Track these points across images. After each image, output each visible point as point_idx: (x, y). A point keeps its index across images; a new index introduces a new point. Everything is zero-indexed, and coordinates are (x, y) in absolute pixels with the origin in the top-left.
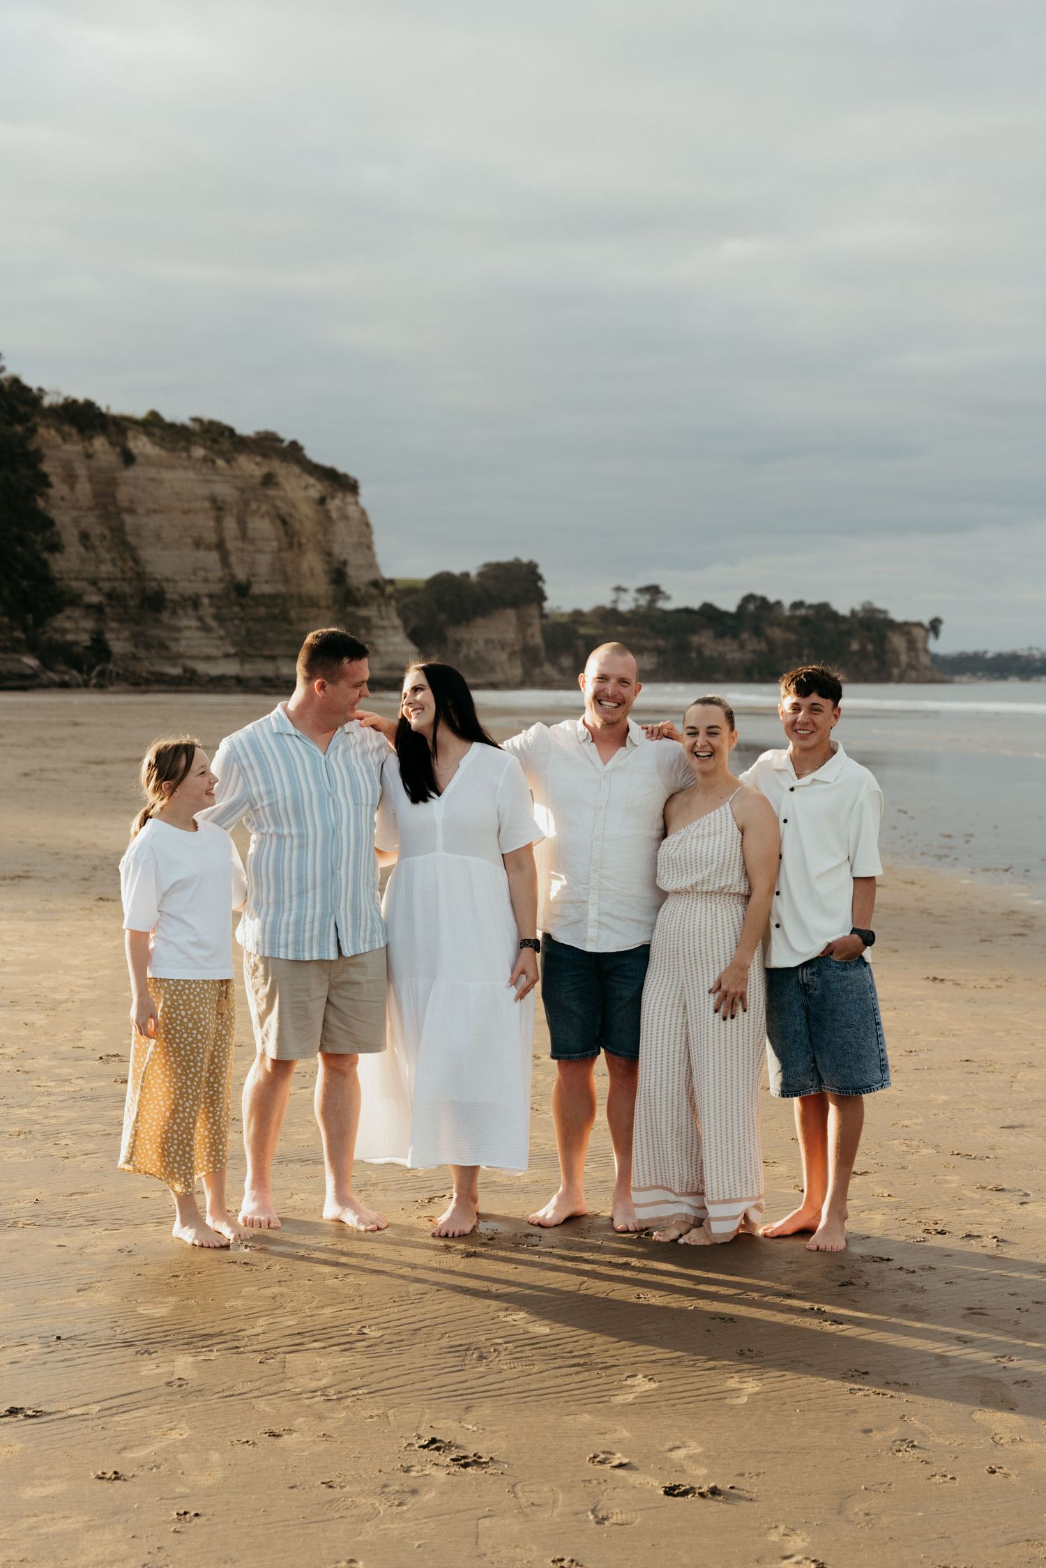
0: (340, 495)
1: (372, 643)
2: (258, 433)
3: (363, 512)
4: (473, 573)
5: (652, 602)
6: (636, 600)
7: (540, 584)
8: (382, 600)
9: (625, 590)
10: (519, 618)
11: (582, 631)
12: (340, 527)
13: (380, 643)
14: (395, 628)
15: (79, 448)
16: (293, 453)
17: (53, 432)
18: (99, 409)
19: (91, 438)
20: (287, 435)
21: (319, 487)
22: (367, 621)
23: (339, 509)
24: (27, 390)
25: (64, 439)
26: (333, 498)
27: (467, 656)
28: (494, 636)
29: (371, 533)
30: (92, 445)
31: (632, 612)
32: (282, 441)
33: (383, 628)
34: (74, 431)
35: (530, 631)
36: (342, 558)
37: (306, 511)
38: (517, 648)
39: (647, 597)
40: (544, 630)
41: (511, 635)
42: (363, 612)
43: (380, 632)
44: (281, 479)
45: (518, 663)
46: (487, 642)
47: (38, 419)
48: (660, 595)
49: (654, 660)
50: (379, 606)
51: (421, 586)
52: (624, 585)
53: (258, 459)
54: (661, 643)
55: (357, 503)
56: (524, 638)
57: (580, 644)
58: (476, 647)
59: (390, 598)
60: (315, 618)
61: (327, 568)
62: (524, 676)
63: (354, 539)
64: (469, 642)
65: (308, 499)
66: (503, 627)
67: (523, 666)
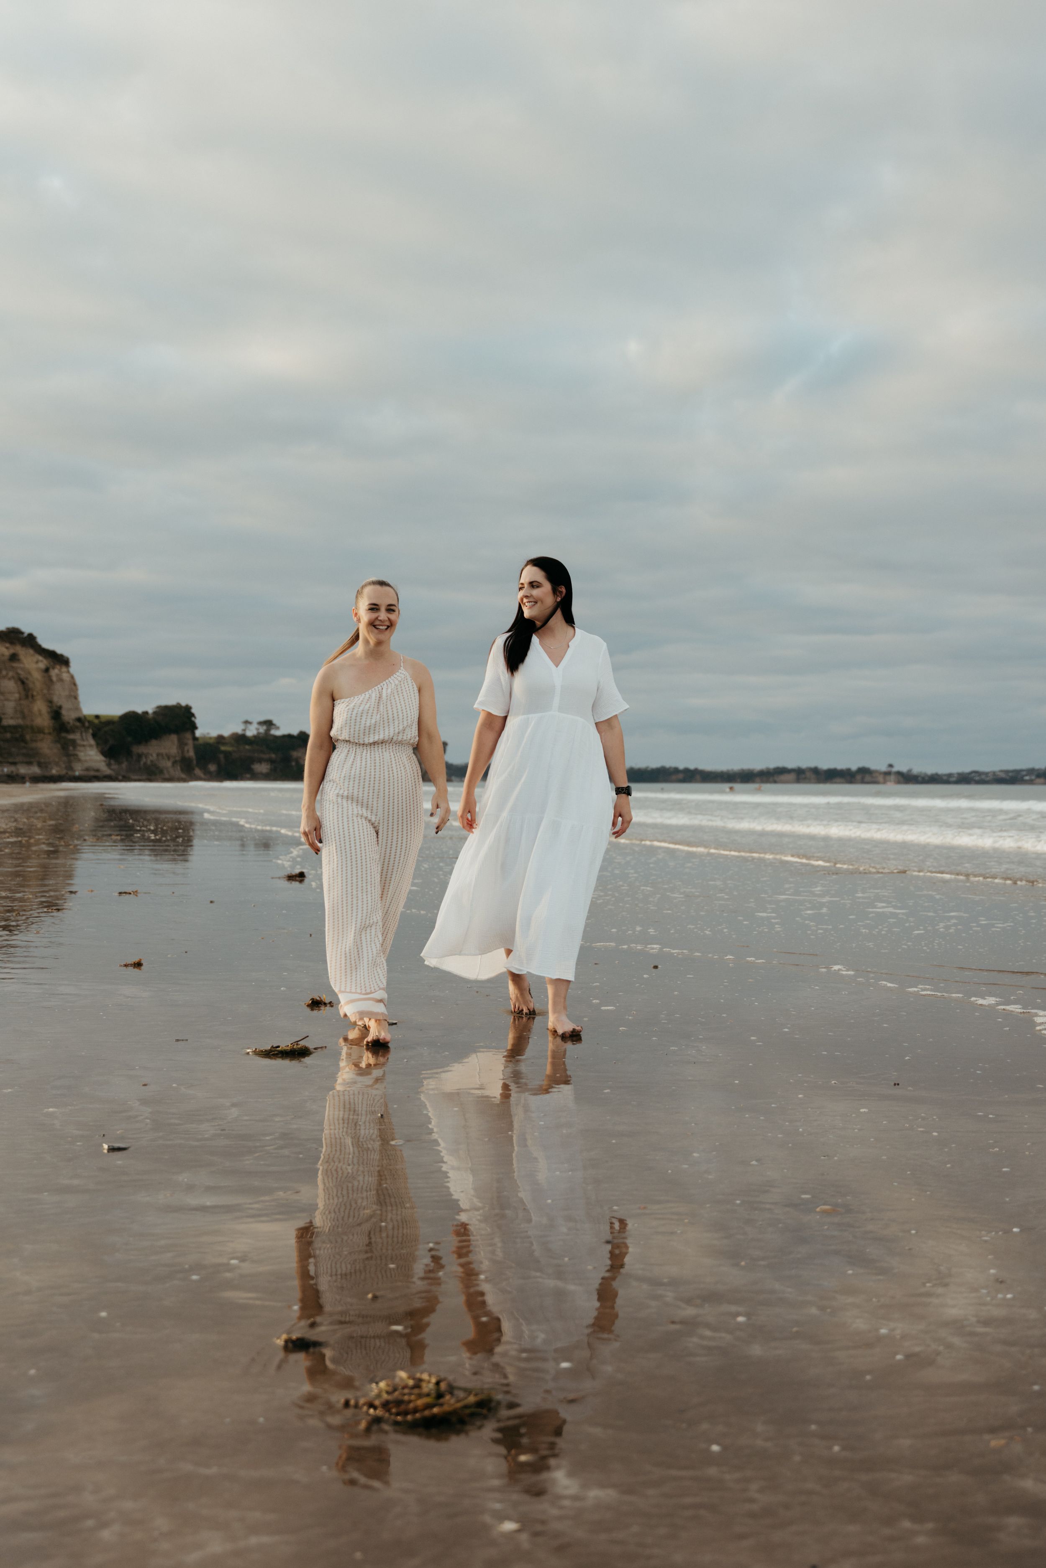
0: (58, 667)
1: (77, 755)
2: (8, 629)
3: (72, 677)
4: (150, 711)
5: (268, 730)
6: (257, 729)
7: (193, 719)
8: (83, 730)
9: (250, 723)
10: (179, 740)
11: (223, 748)
12: (58, 687)
13: (81, 755)
14: (91, 746)
16: (30, 641)
20: (26, 630)
21: (45, 661)
22: (74, 743)
23: (57, 675)
26: (53, 668)
27: (145, 764)
28: (163, 751)
29: (77, 689)
31: (255, 737)
32: (22, 633)
33: (84, 746)
35: (186, 748)
36: (59, 704)
37: (37, 676)
38: (178, 759)
39: (265, 727)
40: (197, 749)
41: (174, 750)
42: (71, 736)
43: (82, 749)
44: (22, 657)
45: (179, 766)
46: (158, 755)
48: (273, 727)
49: (269, 767)
50: (81, 733)
51: (116, 719)
52: (250, 720)
53: (8, 645)
54: (273, 756)
55: (68, 672)
56: (183, 752)
57: (221, 756)
58: (151, 758)
59: (88, 728)
60: (42, 740)
61: (49, 710)
62: (183, 776)
63: (66, 693)
64: (146, 756)
65: (38, 669)
66: (169, 746)
67: (182, 770)
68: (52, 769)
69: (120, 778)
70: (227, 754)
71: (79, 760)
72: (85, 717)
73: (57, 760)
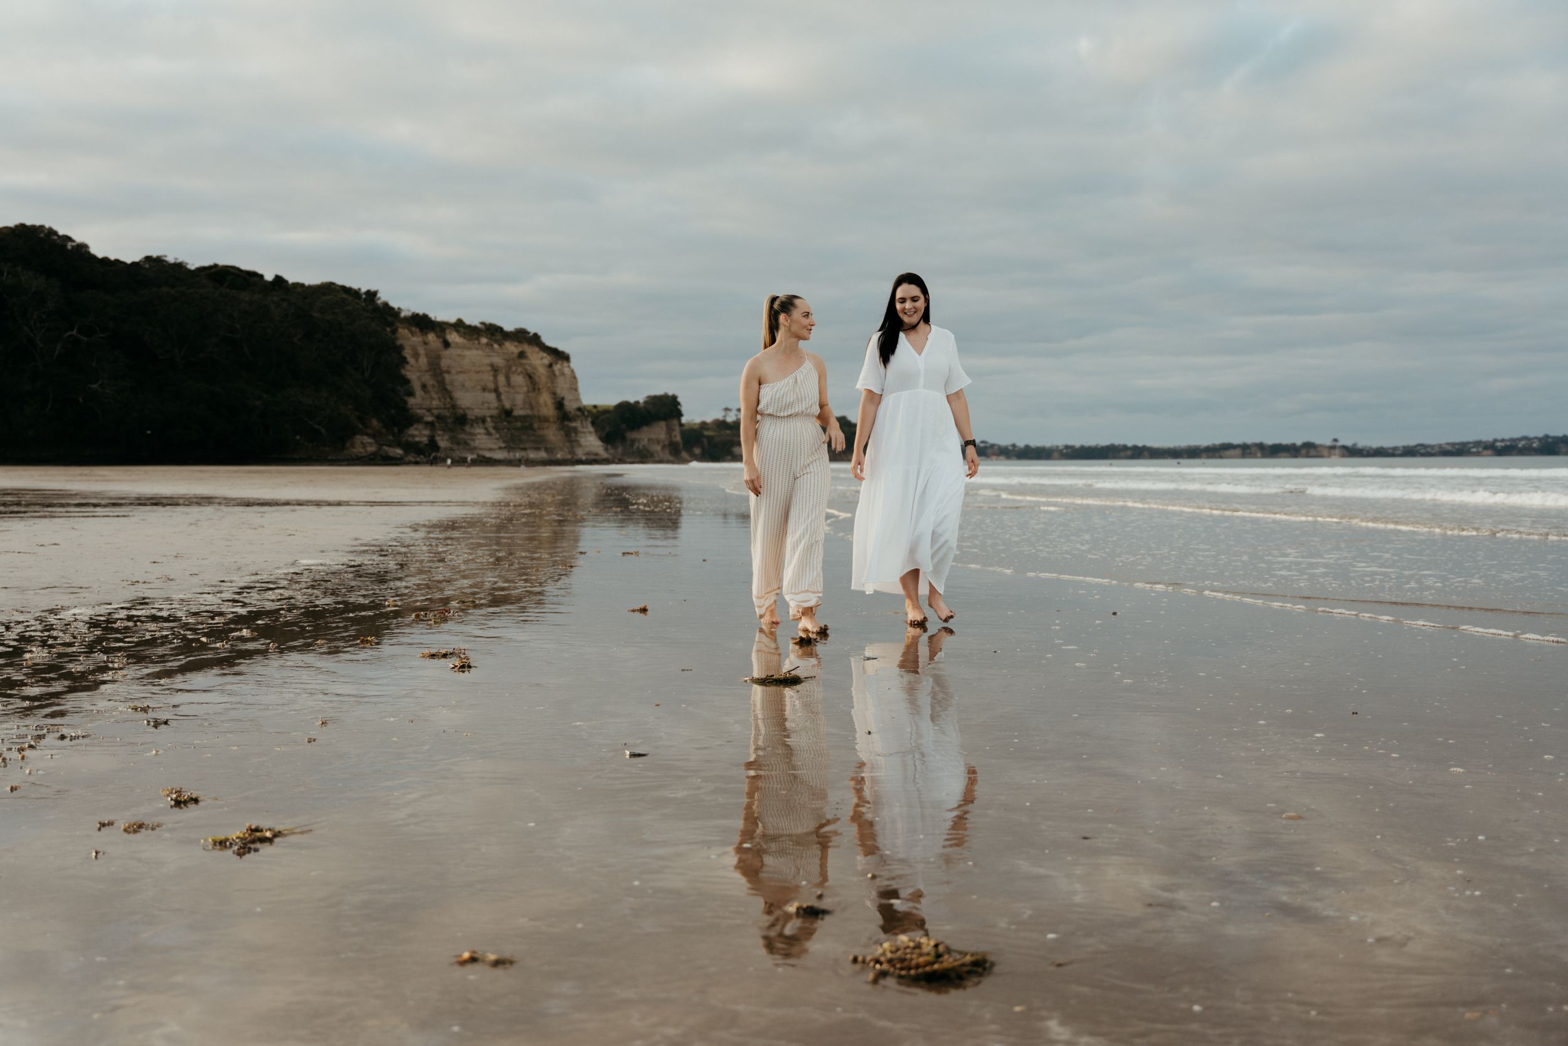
0: (560, 362)
1: (578, 441)
2: (516, 329)
3: (573, 371)
4: (641, 401)
7: (679, 407)
8: (583, 418)
9: (730, 410)
10: (667, 426)
11: (706, 433)
12: (560, 379)
13: (582, 441)
14: (590, 432)
15: (420, 339)
16: (535, 340)
17: (406, 331)
18: (430, 318)
19: (426, 334)
20: (532, 330)
21: (549, 358)
22: (575, 430)
23: (560, 370)
24: (392, 309)
25: (412, 335)
26: (556, 364)
27: (638, 448)
28: (653, 436)
29: (577, 382)
30: (427, 337)
32: (529, 333)
33: (584, 432)
34: (417, 330)
35: (674, 434)
36: (562, 396)
37: (542, 371)
38: (667, 443)
40: (683, 434)
41: (663, 436)
42: (573, 424)
43: (582, 435)
44: (529, 354)
45: (667, 451)
46: (649, 440)
47: (398, 324)
50: (582, 421)
51: (612, 409)
52: (730, 407)
53: (516, 344)
55: (569, 366)
56: (671, 437)
57: (705, 440)
58: (642, 443)
59: (588, 416)
60: (548, 428)
61: (553, 401)
62: (671, 458)
63: (568, 386)
64: (639, 441)
65: (543, 365)
66: (657, 432)
67: (671, 453)
68: (557, 453)
69: (616, 460)
70: (710, 438)
71: (580, 446)
72: (585, 407)
73: (561, 445)
